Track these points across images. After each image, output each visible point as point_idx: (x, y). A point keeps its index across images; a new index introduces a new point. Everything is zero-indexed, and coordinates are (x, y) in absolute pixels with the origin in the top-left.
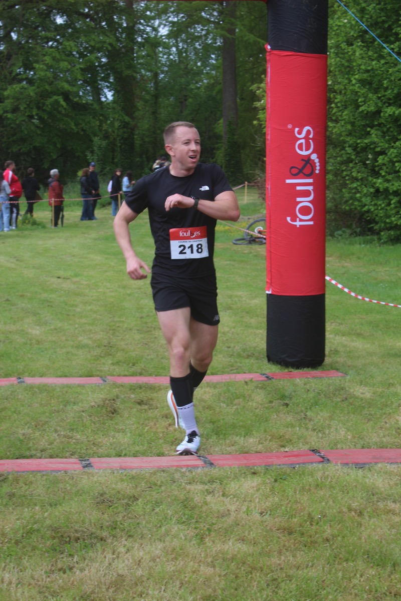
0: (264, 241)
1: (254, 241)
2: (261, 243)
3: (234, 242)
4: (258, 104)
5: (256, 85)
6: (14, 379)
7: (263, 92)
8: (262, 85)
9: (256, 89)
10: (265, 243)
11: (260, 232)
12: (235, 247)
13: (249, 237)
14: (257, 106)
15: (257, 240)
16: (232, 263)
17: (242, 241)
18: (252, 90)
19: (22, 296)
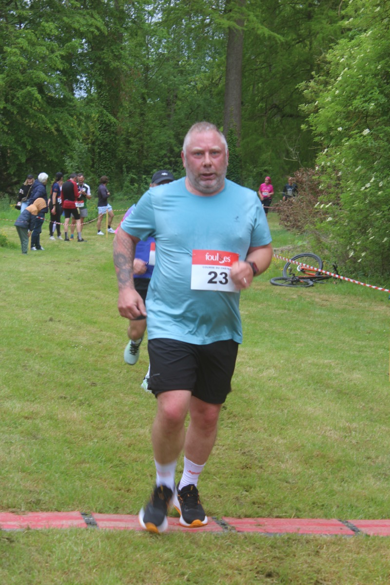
0: (311, 283)
1: (298, 281)
2: (307, 285)
3: (273, 282)
4: (303, 107)
5: (304, 83)
6: (76, 514)
7: (311, 92)
8: (312, 83)
9: (303, 88)
10: (313, 286)
11: (303, 271)
12: (278, 290)
13: (292, 276)
14: (304, 109)
15: (301, 281)
16: (286, 311)
17: (284, 281)
18: (298, 88)
19: (28, 351)
